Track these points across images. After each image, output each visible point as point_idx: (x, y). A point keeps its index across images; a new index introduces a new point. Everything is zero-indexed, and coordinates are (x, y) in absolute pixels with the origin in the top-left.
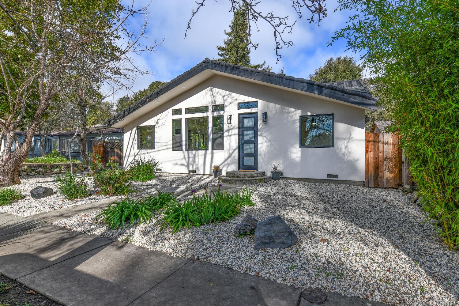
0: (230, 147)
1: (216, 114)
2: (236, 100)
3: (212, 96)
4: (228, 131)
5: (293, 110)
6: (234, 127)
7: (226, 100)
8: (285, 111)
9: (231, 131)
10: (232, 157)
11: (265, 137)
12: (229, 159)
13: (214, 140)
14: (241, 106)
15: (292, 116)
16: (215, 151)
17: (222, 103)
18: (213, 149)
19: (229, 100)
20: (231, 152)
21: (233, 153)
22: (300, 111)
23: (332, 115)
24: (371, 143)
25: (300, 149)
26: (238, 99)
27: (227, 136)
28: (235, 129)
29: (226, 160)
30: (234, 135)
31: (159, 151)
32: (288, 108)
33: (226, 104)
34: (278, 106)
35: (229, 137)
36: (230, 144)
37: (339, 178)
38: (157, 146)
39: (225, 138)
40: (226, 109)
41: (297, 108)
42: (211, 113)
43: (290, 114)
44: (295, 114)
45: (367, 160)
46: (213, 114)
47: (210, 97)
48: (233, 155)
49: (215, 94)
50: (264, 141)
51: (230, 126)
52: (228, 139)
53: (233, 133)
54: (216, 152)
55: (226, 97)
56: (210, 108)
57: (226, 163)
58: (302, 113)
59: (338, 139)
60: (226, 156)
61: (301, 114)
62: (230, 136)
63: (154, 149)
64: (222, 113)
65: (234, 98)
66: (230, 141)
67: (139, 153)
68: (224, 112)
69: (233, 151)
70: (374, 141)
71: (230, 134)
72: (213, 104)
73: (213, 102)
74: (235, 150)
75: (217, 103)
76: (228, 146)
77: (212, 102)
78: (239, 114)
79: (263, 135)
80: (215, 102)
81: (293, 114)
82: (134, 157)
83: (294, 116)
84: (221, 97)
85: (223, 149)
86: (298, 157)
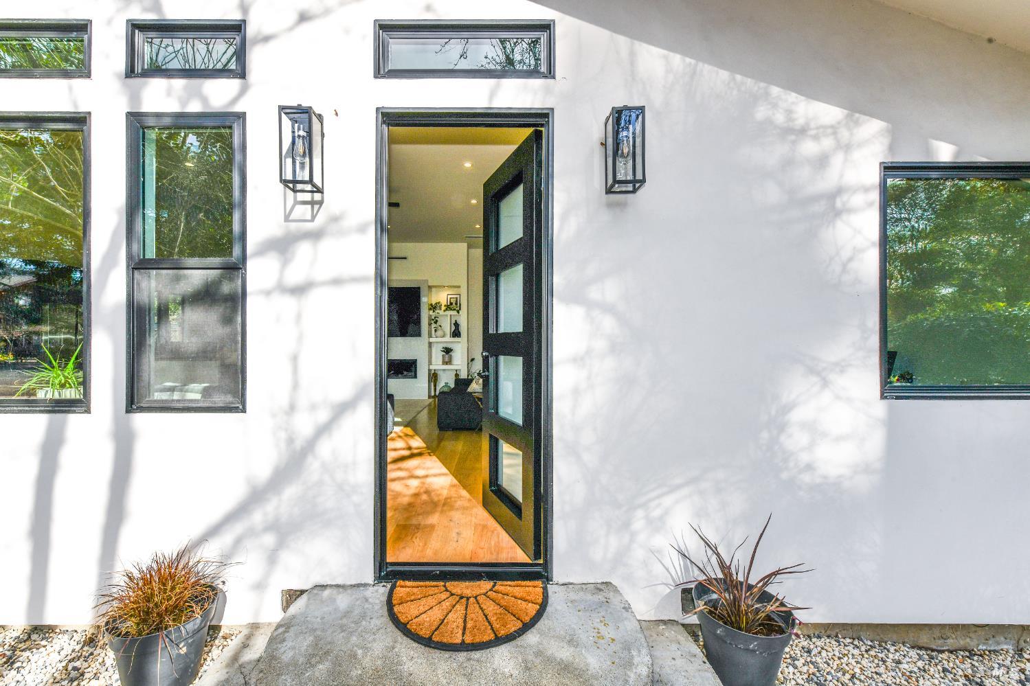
0: (297, 383)
1: (161, 98)
4: (282, 246)
5: (828, 113)
6: (335, 219)
8: (769, 121)
9: (304, 250)
11: (608, 309)
12: (291, 492)
13: (144, 320)
15: (822, 162)
18: (132, 400)
20: (304, 425)
21: (323, 430)
22: (873, 127)
25: (880, 408)
27: (267, 293)
28: (343, 234)
29: (256, 496)
30: (337, 283)
32: (793, 96)
33: (264, 19)
34: (715, 78)
35: (289, 302)
36: (295, 360)
39: (256, 309)
41: (857, 108)
42: (115, 86)
43: (809, 148)
44: (847, 148)
46: (135, 97)
48: (325, 448)
50: (601, 345)
51: (303, 211)
52: (278, 319)
57: (257, 517)
58: (895, 139)
61: (891, 148)
62: (299, 291)
66: (301, 337)
68: (243, 91)
69: (323, 416)
71: (295, 275)
72: (138, 15)
74: (342, 409)
78: (391, 119)
79: (594, 293)
81: (827, 143)
83: (837, 160)
85: (238, 406)
86: (867, 469)
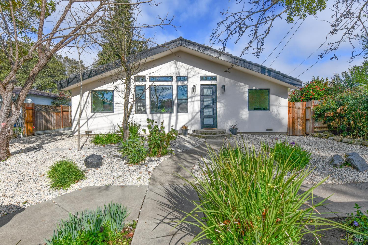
0: (193, 110)
1: (180, 83)
2: (199, 73)
3: (176, 68)
4: (192, 97)
5: (243, 84)
6: (197, 95)
7: (189, 73)
8: (237, 85)
9: (194, 98)
10: (195, 119)
11: (223, 103)
12: (193, 121)
13: (178, 105)
14: (203, 78)
15: (242, 89)
16: (179, 114)
17: (186, 75)
18: (178, 112)
19: (192, 73)
20: (194, 114)
21: (196, 115)
22: (247, 86)
23: (269, 90)
24: (291, 108)
25: (248, 112)
26: (200, 73)
27: (190, 102)
28: (197, 96)
29: (190, 121)
30: (197, 101)
31: (119, 114)
32: (239, 83)
33: (189, 76)
34: (232, 81)
35: (192, 103)
36: (193, 108)
37: (273, 131)
38: (117, 110)
39: (189, 104)
40: (189, 80)
41: (246, 84)
42: (175, 82)
43: (241, 87)
44: (245, 88)
45: (289, 119)
46: (178, 83)
47: (174, 69)
48: (196, 117)
49: (179, 67)
50: (222, 106)
51: (193, 94)
52: (191, 104)
53: (196, 99)
54: (181, 115)
55: (189, 71)
56: (175, 79)
57: (190, 123)
58: (249, 87)
59: (272, 105)
60: (190, 118)
61: (249, 88)
62: (193, 102)
63: (113, 112)
64: (186, 83)
65: (197, 72)
66: (194, 106)
67: (93, 117)
68: (188, 83)
69: (196, 113)
70: (293, 107)
71: (193, 100)
72: (177, 75)
73: (178, 73)
74: (197, 113)
75: (181, 75)
76: (192, 110)
77: (176, 73)
78: (201, 85)
79: (221, 102)
80: (179, 73)
81: (243, 87)
82: (86, 120)
83: (244, 89)
84: (185, 70)
85: (188, 112)
86: (247, 118)
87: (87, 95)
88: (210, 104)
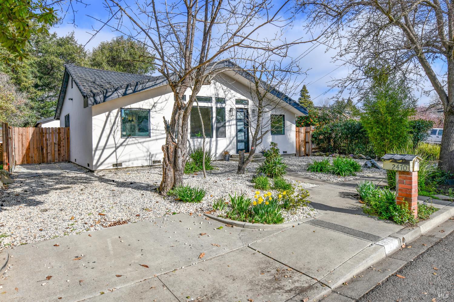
0: (231, 135)
1: (219, 105)
2: (235, 96)
3: (215, 89)
4: (229, 121)
5: (267, 110)
6: (233, 118)
7: (227, 95)
9: (231, 122)
10: (232, 144)
12: (230, 145)
13: (218, 129)
14: (238, 102)
15: (268, 115)
16: (219, 139)
17: (224, 97)
18: (217, 137)
19: (229, 96)
20: (231, 139)
21: (233, 139)
22: (270, 111)
23: (284, 116)
24: (297, 133)
25: (271, 136)
26: (236, 96)
27: (228, 126)
28: (234, 120)
29: (228, 146)
30: (233, 125)
31: (157, 139)
32: (265, 108)
33: (227, 98)
35: (230, 127)
36: (230, 133)
37: (288, 153)
38: (155, 134)
39: (227, 128)
40: (227, 102)
42: (215, 104)
44: (269, 113)
45: (296, 142)
46: (217, 105)
47: (213, 89)
48: (233, 141)
49: (218, 88)
51: (230, 117)
52: (229, 128)
53: (232, 124)
54: (220, 140)
55: (227, 93)
56: (214, 99)
59: (286, 130)
60: (228, 143)
61: (271, 113)
62: (231, 126)
63: (150, 137)
64: (224, 105)
65: (233, 95)
66: (231, 130)
67: (125, 144)
68: (226, 105)
70: (298, 132)
71: (230, 124)
72: (216, 97)
73: (217, 94)
74: (234, 137)
75: (220, 96)
76: (229, 134)
77: (215, 95)
78: (237, 108)
80: (218, 95)
82: (114, 149)
84: (223, 91)
85: (225, 137)
86: (270, 141)
87: (115, 114)
88: (243, 128)
